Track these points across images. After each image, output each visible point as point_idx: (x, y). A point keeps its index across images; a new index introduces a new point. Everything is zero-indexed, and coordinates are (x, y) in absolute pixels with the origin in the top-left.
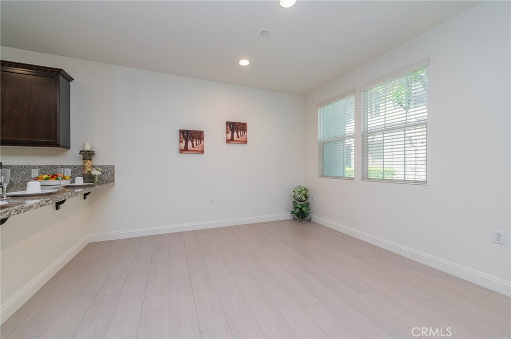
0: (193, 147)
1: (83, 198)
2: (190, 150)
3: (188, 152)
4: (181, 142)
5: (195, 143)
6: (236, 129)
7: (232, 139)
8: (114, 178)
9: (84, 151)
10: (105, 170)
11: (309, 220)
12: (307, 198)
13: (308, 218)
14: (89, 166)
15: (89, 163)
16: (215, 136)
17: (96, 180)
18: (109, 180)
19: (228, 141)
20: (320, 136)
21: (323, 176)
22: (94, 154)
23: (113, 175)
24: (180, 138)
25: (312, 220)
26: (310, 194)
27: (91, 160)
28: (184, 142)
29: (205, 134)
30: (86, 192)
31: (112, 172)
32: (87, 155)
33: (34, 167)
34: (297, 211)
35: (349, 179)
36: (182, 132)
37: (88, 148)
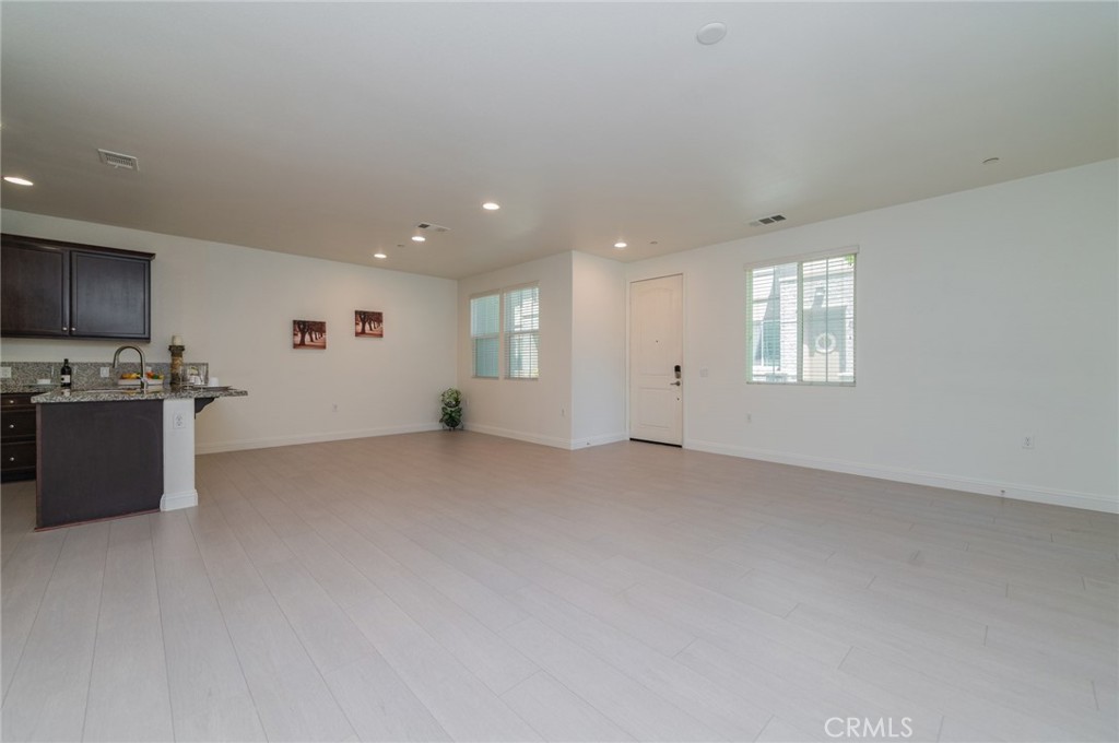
0: (312, 340)
2: (308, 345)
3: (304, 347)
4: (295, 335)
5: (314, 336)
6: (368, 320)
7: (363, 332)
11: (462, 430)
12: (458, 402)
13: (459, 427)
16: (340, 327)
19: (357, 334)
20: (474, 330)
21: (476, 376)
24: (295, 330)
25: (466, 428)
26: (460, 398)
27: (180, 357)
28: (300, 335)
29: (327, 325)
31: (205, 371)
32: (177, 351)
33: (104, 365)
34: (447, 417)
35: (497, 378)
36: (296, 323)
37: (178, 343)
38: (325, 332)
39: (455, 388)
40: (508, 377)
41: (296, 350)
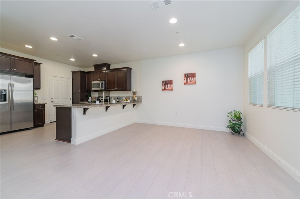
1: (133, 107)
2: (166, 90)
3: (165, 90)
4: (163, 86)
5: (168, 86)
6: (189, 77)
10: (139, 98)
11: (243, 135)
19: (185, 84)
21: (252, 104)
23: (141, 100)
24: (163, 84)
27: (135, 95)
32: (134, 93)
35: (261, 106)
36: (163, 82)
37: (135, 91)
38: (172, 84)
39: (238, 110)
40: (272, 105)
41: (163, 91)
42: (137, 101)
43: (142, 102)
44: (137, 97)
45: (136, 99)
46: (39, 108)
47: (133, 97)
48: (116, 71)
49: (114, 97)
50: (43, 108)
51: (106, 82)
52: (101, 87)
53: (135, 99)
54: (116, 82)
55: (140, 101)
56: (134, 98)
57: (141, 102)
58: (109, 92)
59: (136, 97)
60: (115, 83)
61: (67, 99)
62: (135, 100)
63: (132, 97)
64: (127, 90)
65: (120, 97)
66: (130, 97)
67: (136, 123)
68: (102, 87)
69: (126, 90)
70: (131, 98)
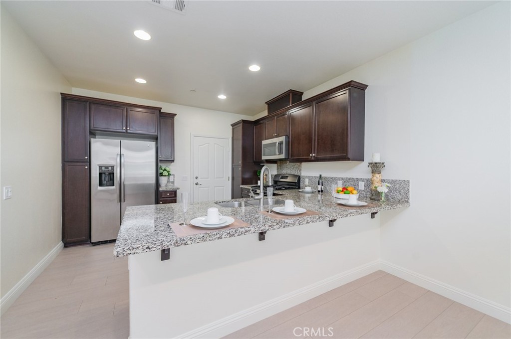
1: (371, 217)
8: (407, 197)
9: (371, 164)
10: (398, 185)
14: (377, 180)
15: (377, 177)
17: (383, 199)
18: (401, 199)
22: (384, 166)
23: (407, 193)
27: (379, 173)
30: (374, 211)
31: (406, 189)
32: (376, 167)
33: (339, 179)
37: (377, 159)
42: (387, 196)
43: (410, 201)
44: (388, 182)
45: (383, 189)
46: (166, 198)
47: (369, 182)
48: (314, 103)
49: (310, 178)
50: (173, 197)
51: (289, 138)
52: (277, 153)
53: (379, 189)
54: (315, 138)
55: (400, 197)
56: (376, 185)
57: (405, 200)
58: (299, 164)
59: (382, 181)
60: (310, 140)
61: (223, 178)
62: (379, 194)
63: (368, 180)
64: (348, 159)
65: (326, 178)
66: (358, 180)
67: (380, 273)
68: (280, 153)
69: (345, 158)
70: (362, 186)
